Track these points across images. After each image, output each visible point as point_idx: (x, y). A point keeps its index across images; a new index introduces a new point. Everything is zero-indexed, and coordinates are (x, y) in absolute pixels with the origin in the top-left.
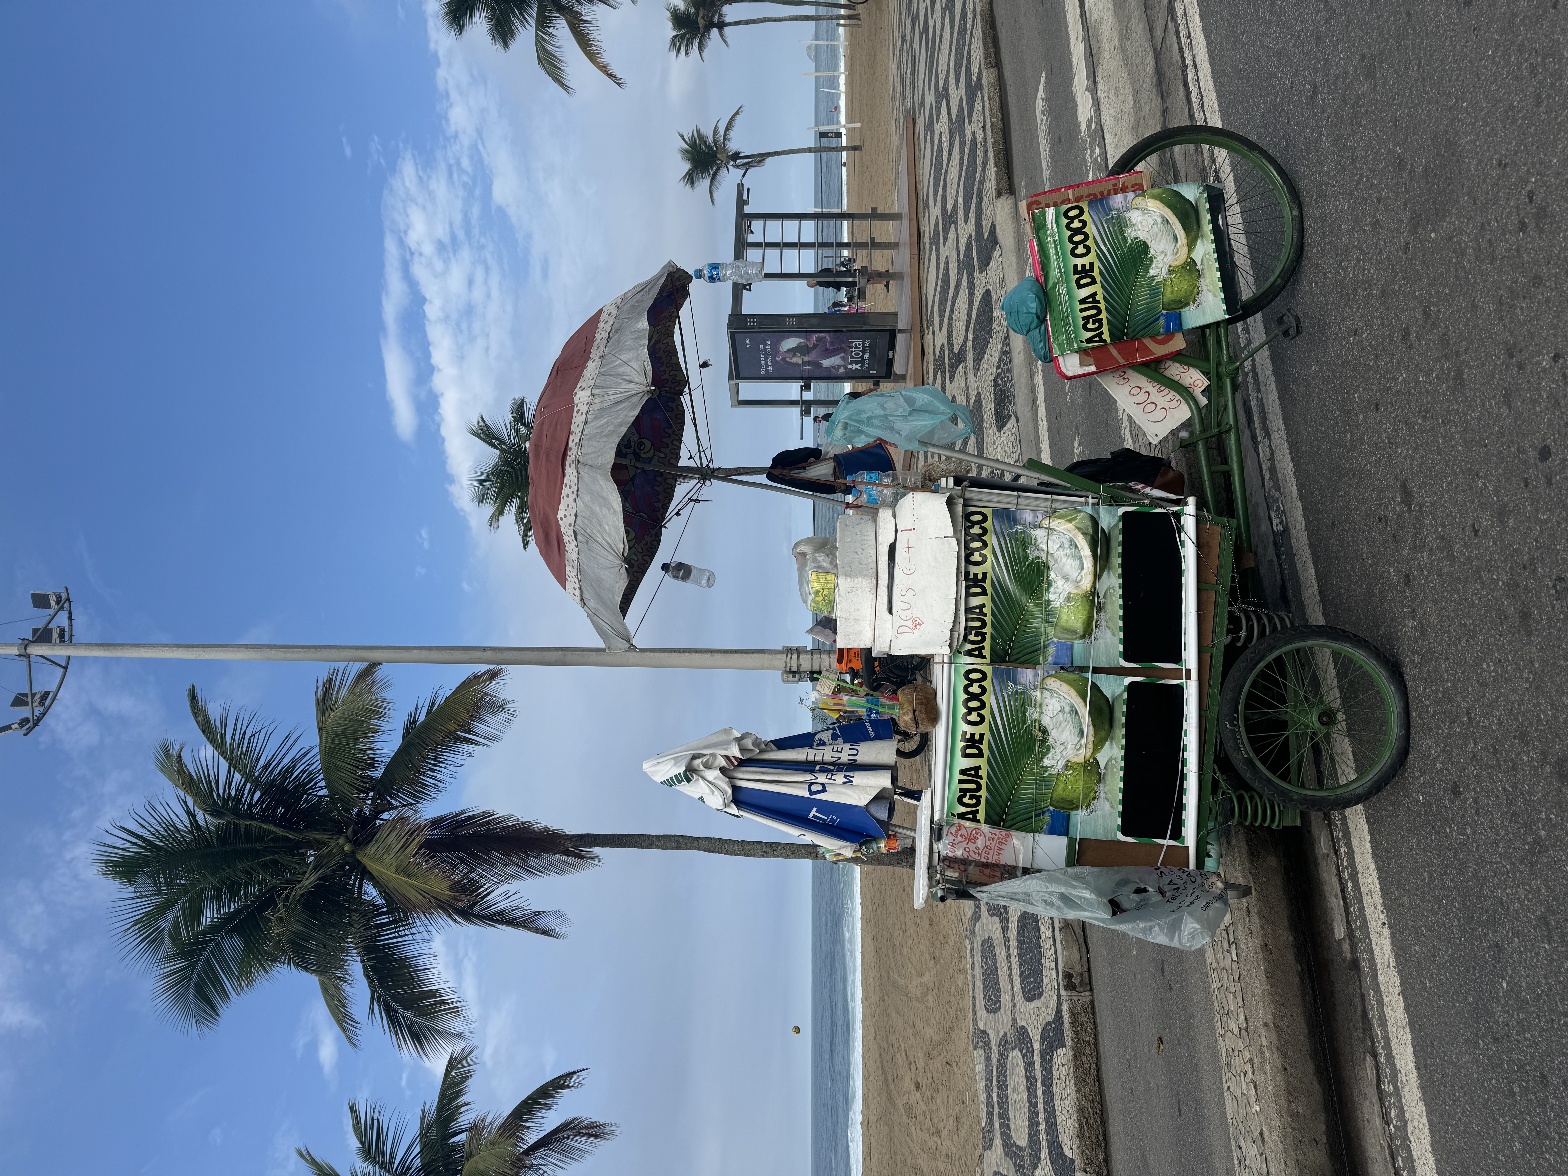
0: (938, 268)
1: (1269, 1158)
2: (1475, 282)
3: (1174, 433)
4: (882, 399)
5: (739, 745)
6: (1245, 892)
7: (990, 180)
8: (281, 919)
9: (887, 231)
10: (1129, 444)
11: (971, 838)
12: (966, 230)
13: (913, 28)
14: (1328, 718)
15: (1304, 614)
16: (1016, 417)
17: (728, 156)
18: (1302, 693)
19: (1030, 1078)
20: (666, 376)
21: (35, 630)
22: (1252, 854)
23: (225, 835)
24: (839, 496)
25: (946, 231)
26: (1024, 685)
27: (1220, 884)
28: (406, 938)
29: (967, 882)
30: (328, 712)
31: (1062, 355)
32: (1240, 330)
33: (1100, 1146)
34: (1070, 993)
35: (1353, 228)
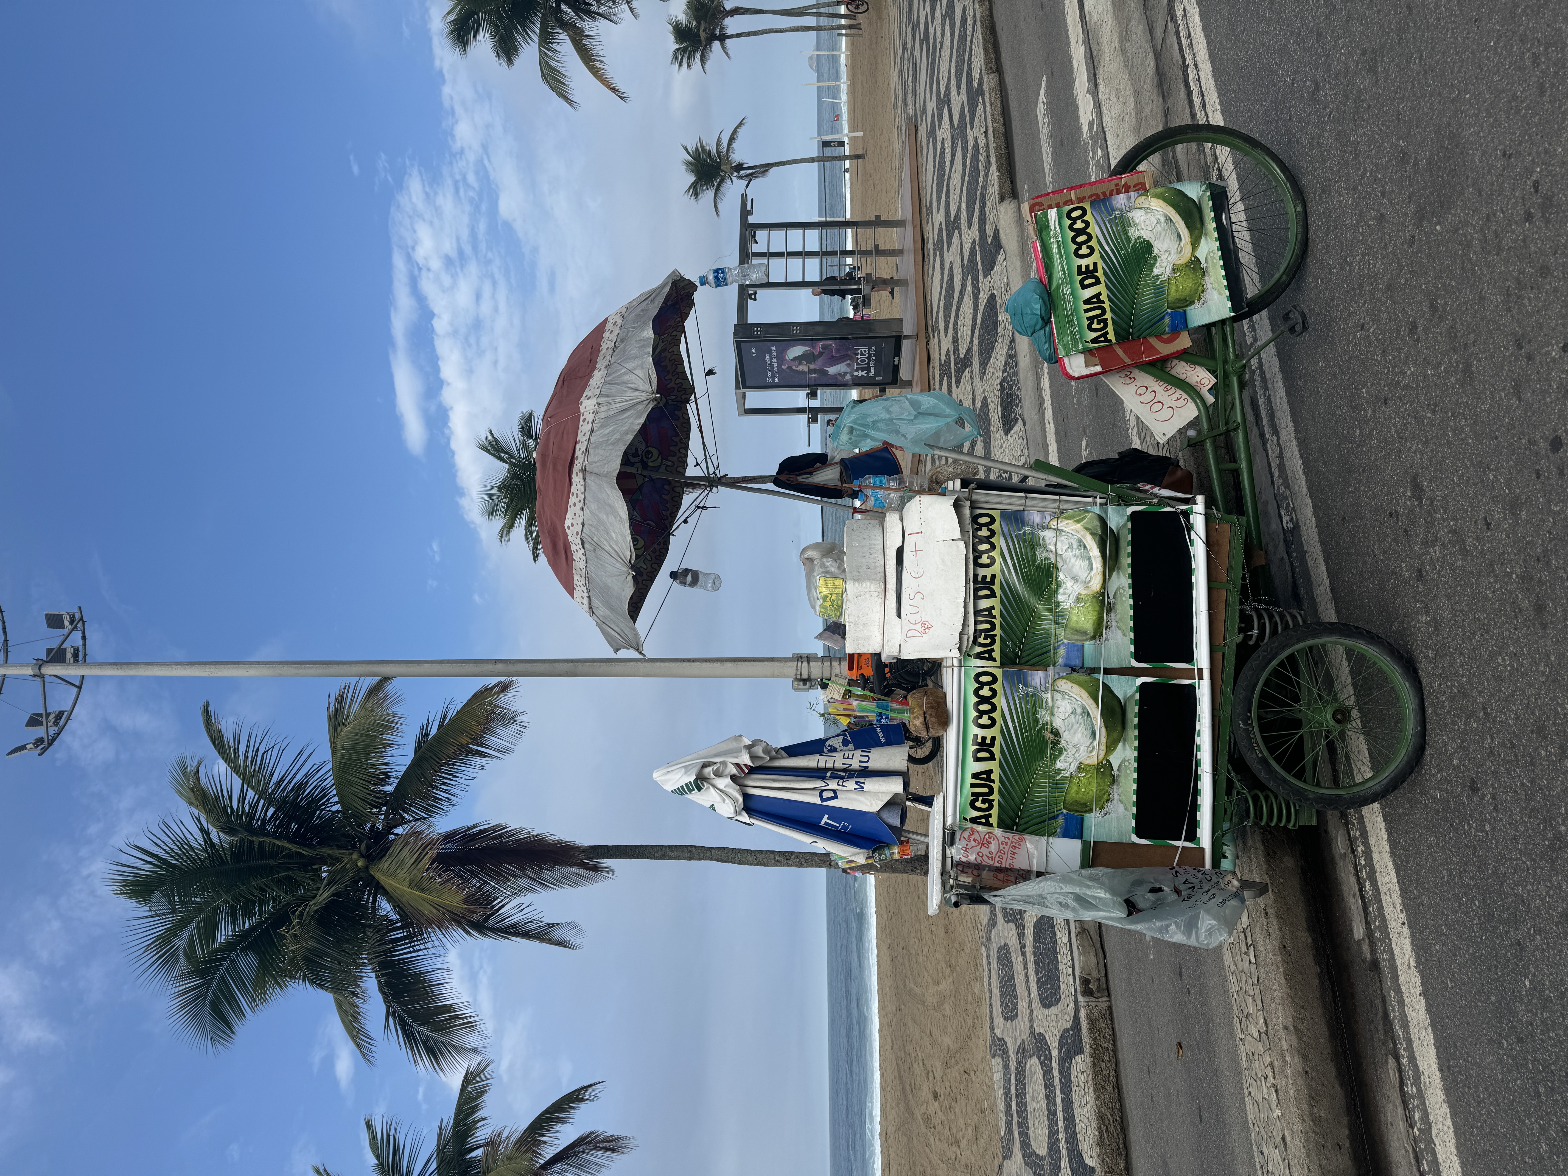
0: (942, 274)
1: (1291, 1163)
2: (1482, 273)
3: (1181, 431)
4: (888, 403)
5: (749, 753)
6: (1262, 890)
7: (993, 185)
8: (295, 935)
9: (890, 238)
10: (1137, 444)
11: (984, 843)
12: (970, 235)
13: (914, 36)
14: (1342, 715)
15: (1315, 612)
16: (1023, 420)
17: (731, 168)
18: (1315, 691)
19: (1049, 1086)
20: (672, 385)
21: (49, 651)
22: (1269, 855)
23: (239, 853)
24: (847, 501)
25: (950, 237)
26: (1035, 688)
27: (1236, 883)
28: (421, 953)
29: (981, 888)
30: (340, 728)
31: (1068, 356)
32: (1246, 328)
33: (1120, 1154)
34: (1087, 999)
35: (1358, 223)
